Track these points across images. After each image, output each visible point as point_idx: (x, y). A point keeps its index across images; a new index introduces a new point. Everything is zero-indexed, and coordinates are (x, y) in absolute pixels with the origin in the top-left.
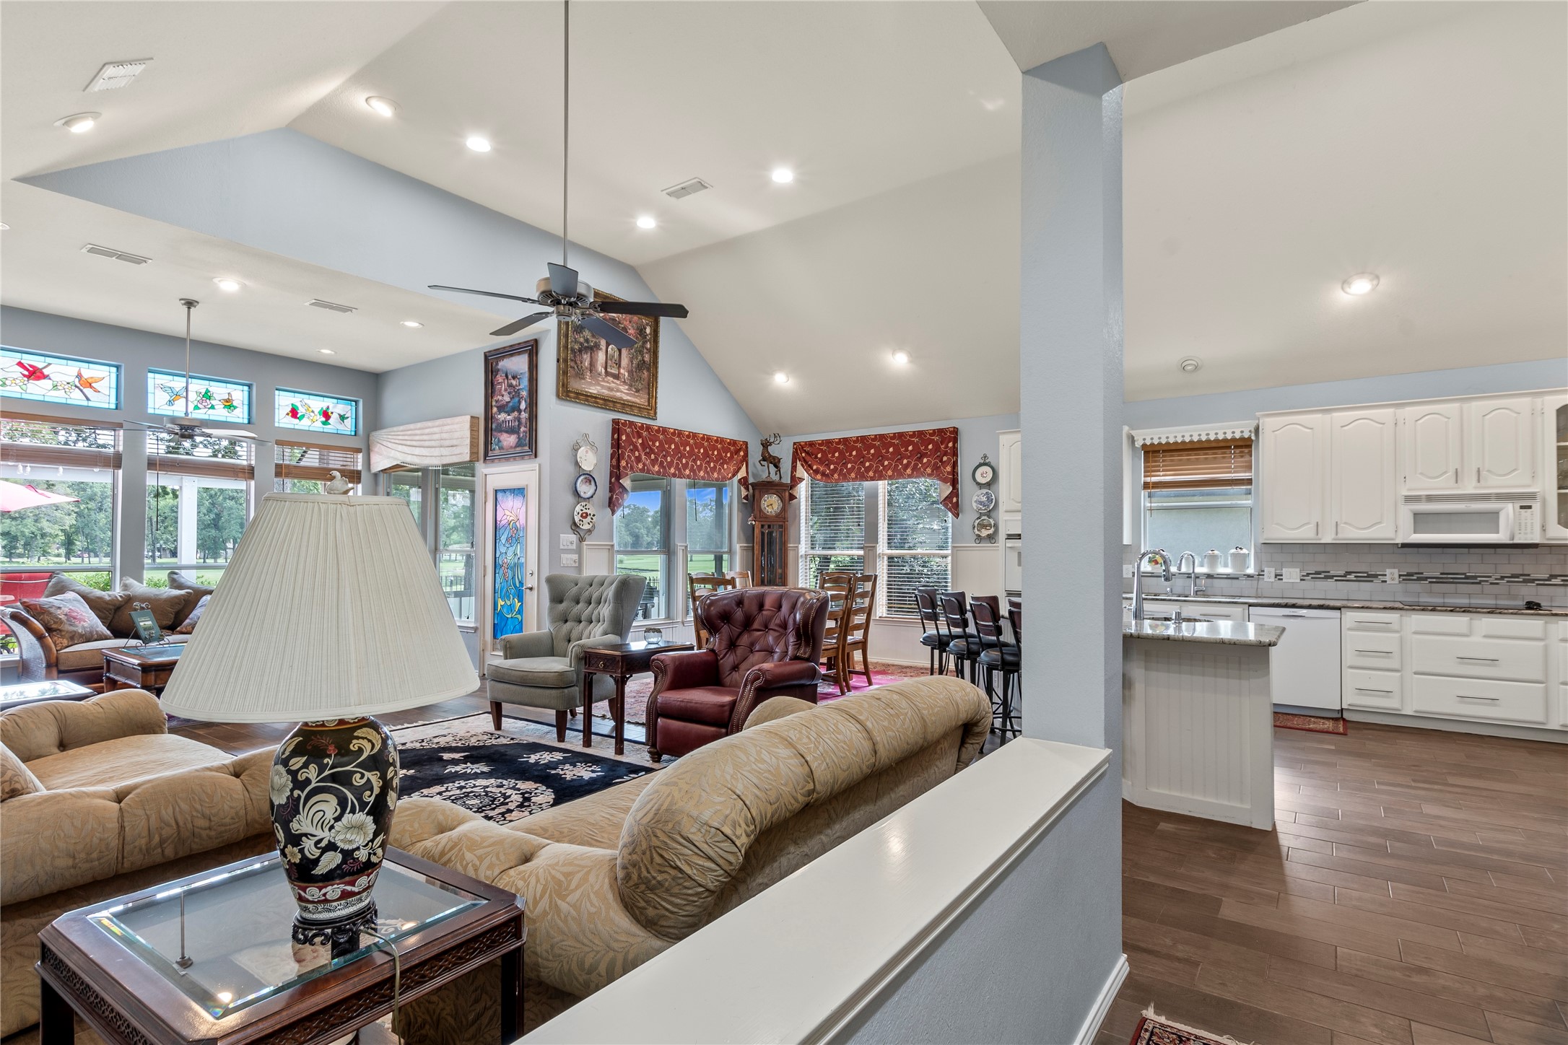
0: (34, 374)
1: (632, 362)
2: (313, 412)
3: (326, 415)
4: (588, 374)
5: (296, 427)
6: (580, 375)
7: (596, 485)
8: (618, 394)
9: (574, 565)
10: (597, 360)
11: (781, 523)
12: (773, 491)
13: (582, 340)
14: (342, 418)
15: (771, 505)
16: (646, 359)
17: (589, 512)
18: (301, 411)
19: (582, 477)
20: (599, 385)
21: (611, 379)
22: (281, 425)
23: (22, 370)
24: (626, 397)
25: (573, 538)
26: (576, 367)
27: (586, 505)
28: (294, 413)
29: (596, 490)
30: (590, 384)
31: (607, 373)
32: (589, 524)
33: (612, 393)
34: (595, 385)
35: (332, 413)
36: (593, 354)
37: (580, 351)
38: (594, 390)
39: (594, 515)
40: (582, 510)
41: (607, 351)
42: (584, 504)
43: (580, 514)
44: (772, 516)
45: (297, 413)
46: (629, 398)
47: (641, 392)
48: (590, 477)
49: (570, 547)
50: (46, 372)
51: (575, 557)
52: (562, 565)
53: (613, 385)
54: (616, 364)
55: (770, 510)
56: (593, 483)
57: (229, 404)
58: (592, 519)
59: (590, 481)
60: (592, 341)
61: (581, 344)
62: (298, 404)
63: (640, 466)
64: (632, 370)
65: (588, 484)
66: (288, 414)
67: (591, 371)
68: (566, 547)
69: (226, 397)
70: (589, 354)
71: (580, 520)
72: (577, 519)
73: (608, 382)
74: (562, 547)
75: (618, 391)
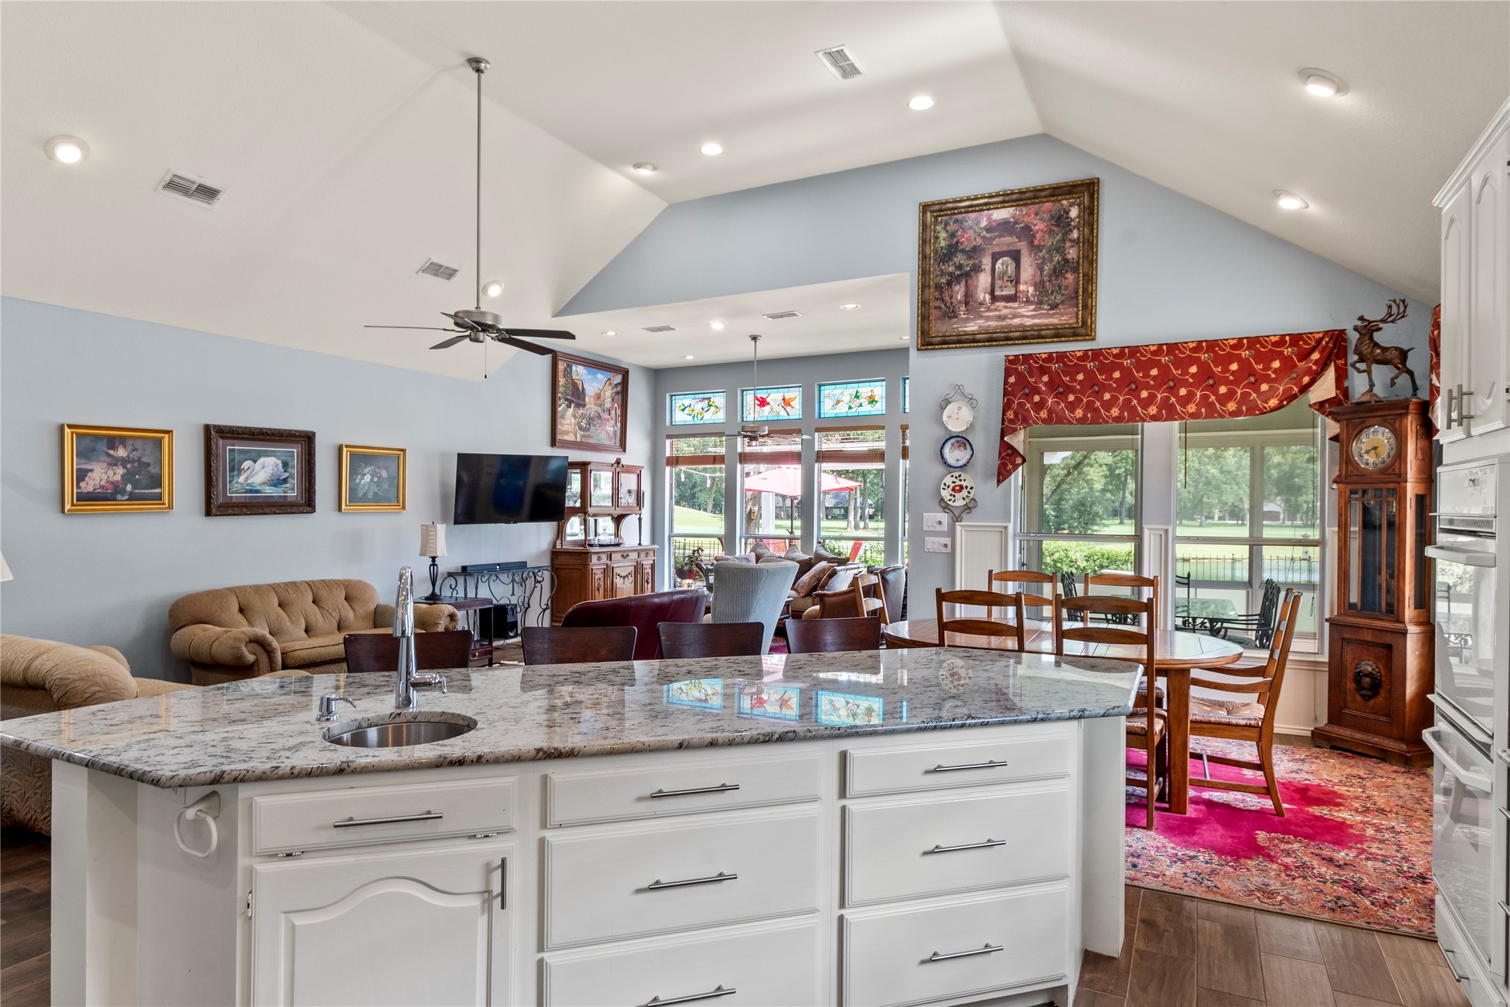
0: (763, 403)
1: (1042, 270)
4: (963, 308)
6: (951, 314)
7: (972, 449)
8: (1017, 321)
9: (944, 550)
10: (977, 286)
11: (1391, 486)
12: (1374, 420)
13: (951, 269)
15: (1375, 448)
16: (1069, 257)
17: (964, 484)
19: (953, 441)
20: (981, 317)
21: (1003, 304)
24: (1029, 322)
25: (945, 517)
26: (943, 306)
27: (960, 476)
29: (972, 456)
30: (967, 320)
31: (994, 298)
32: (964, 499)
33: (1004, 323)
34: (973, 320)
36: (970, 281)
37: (949, 284)
38: (972, 327)
39: (972, 488)
40: (954, 482)
41: (993, 270)
42: (957, 474)
43: (951, 488)
44: (1372, 473)
46: (1036, 321)
47: (1060, 307)
48: (963, 440)
49: (938, 528)
50: (768, 400)
51: (948, 541)
52: (926, 550)
53: (1005, 311)
54: (1011, 281)
55: (1371, 460)
56: (968, 446)
57: (872, 400)
58: (969, 492)
59: (965, 445)
60: (967, 265)
61: (951, 274)
63: (1044, 414)
64: (1041, 282)
65: (962, 448)
67: (967, 304)
68: (932, 529)
69: (870, 394)
70: (963, 283)
71: (951, 495)
72: (946, 494)
73: (996, 310)
74: (925, 528)
75: (1015, 316)
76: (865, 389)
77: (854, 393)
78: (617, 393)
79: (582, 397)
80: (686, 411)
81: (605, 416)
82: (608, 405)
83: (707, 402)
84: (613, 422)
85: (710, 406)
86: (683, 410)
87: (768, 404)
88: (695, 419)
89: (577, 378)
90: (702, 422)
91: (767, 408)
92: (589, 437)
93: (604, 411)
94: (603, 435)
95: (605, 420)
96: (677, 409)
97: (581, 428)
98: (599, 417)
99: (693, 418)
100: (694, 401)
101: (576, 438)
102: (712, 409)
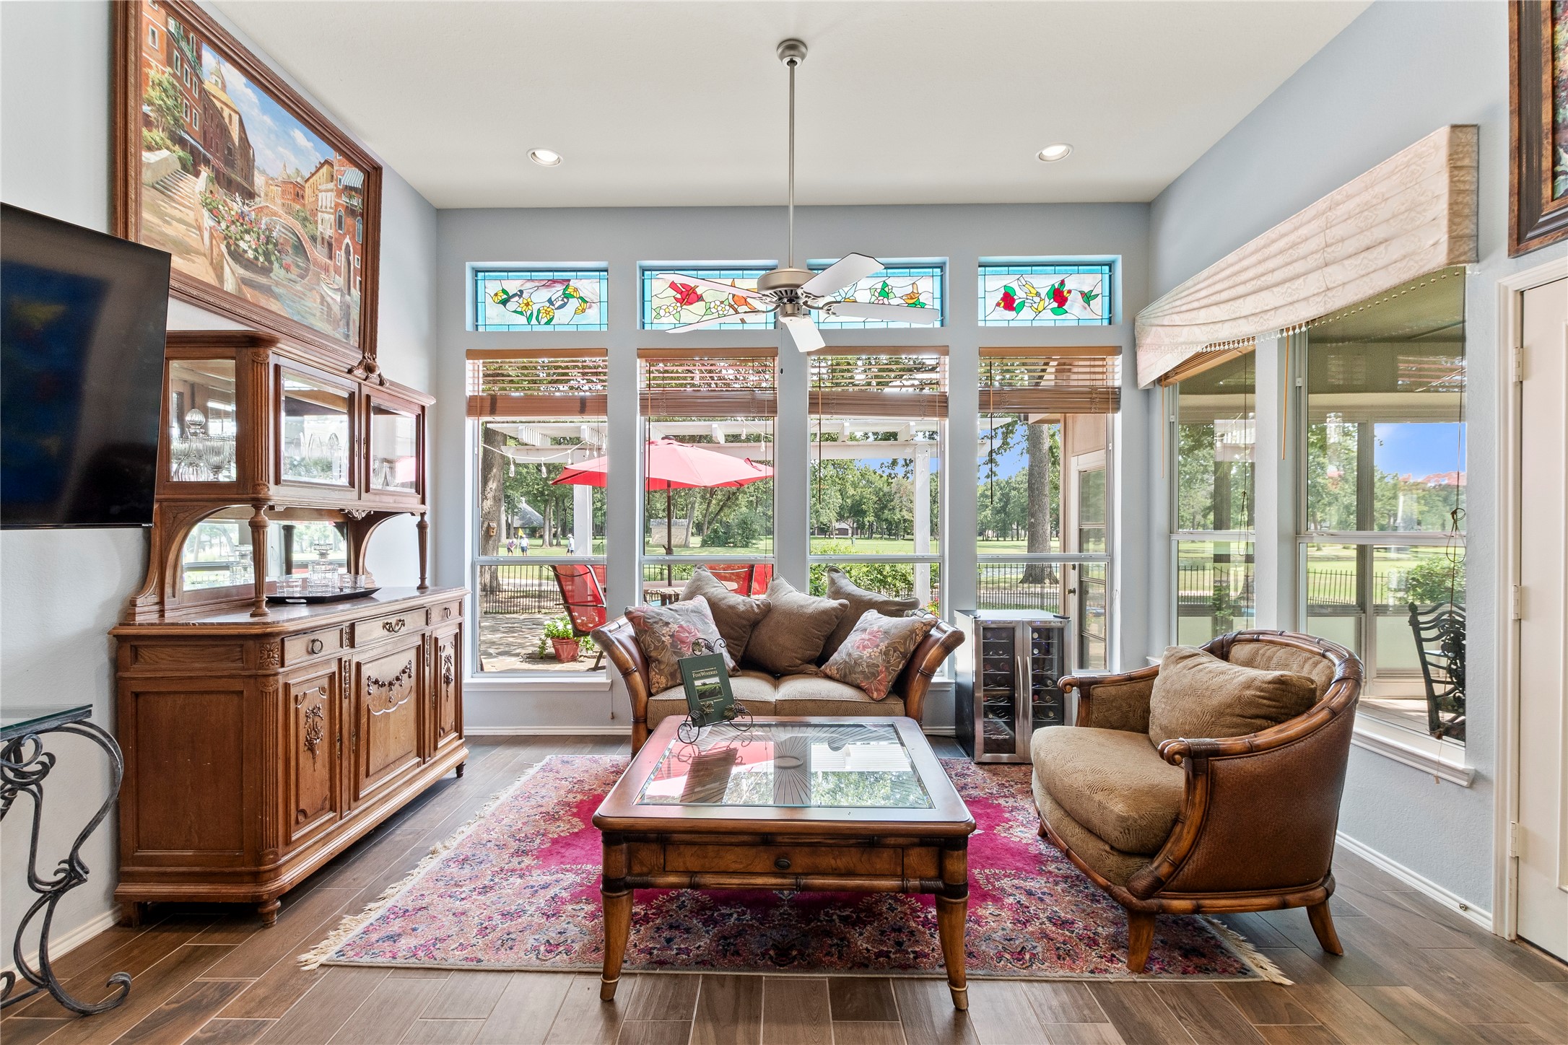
0: (688, 296)
2: (1038, 294)
3: (1059, 297)
5: (1012, 324)
14: (1087, 297)
18: (1019, 295)
22: (989, 324)
23: (674, 293)
28: (1008, 301)
35: (1069, 292)
45: (1013, 300)
50: (700, 291)
57: (913, 301)
62: (1015, 285)
66: (998, 305)
69: (909, 290)
76: (900, 284)
77: (879, 286)
78: (351, 211)
79: (239, 163)
80: (512, 305)
81: (319, 254)
82: (326, 226)
83: (560, 287)
84: (341, 281)
85: (567, 296)
86: (504, 302)
87: (700, 298)
88: (534, 321)
89: (223, 97)
90: (549, 328)
91: (698, 307)
92: (267, 291)
93: (314, 239)
94: (312, 303)
95: (316, 263)
96: (489, 300)
97: (237, 256)
98: (299, 249)
99: (529, 319)
100: (529, 285)
101: (220, 277)
102: (573, 303)
